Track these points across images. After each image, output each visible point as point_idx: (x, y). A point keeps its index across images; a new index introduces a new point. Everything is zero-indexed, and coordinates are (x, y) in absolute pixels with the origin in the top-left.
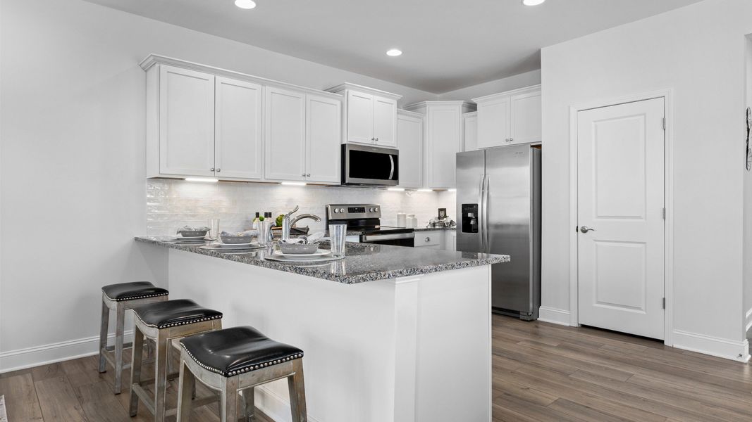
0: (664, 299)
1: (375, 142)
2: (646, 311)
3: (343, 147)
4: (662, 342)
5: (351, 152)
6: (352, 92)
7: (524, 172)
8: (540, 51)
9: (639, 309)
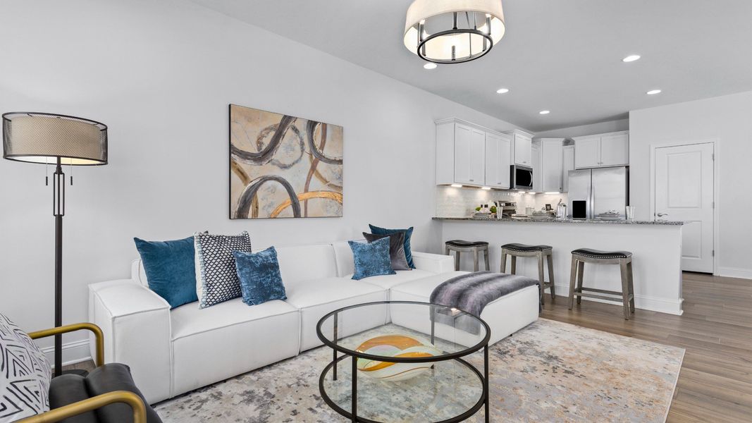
0: (713, 251)
1: (524, 164)
2: (701, 258)
3: (512, 167)
4: (711, 274)
5: (517, 170)
6: (517, 135)
7: (622, 178)
8: (628, 113)
9: (697, 257)
